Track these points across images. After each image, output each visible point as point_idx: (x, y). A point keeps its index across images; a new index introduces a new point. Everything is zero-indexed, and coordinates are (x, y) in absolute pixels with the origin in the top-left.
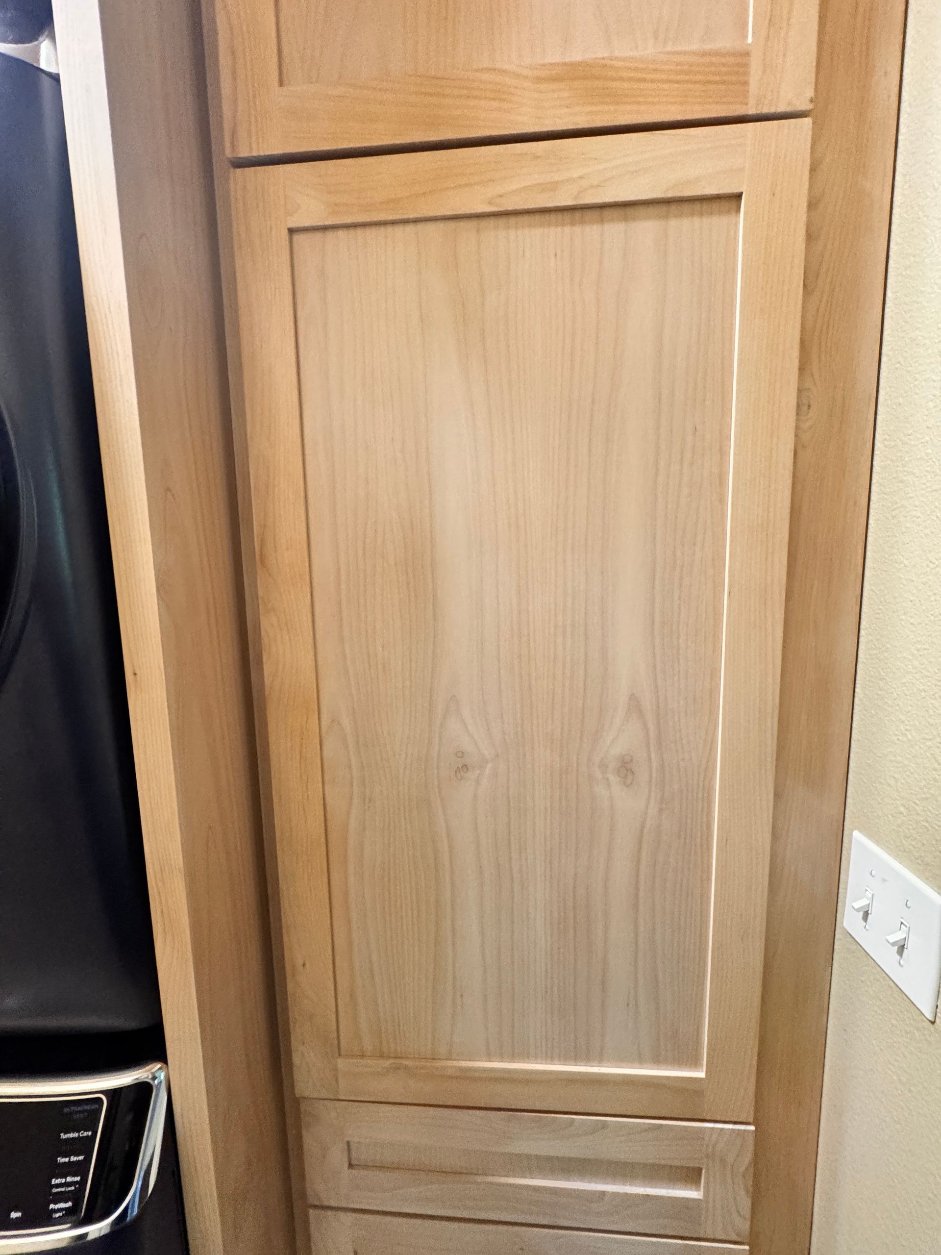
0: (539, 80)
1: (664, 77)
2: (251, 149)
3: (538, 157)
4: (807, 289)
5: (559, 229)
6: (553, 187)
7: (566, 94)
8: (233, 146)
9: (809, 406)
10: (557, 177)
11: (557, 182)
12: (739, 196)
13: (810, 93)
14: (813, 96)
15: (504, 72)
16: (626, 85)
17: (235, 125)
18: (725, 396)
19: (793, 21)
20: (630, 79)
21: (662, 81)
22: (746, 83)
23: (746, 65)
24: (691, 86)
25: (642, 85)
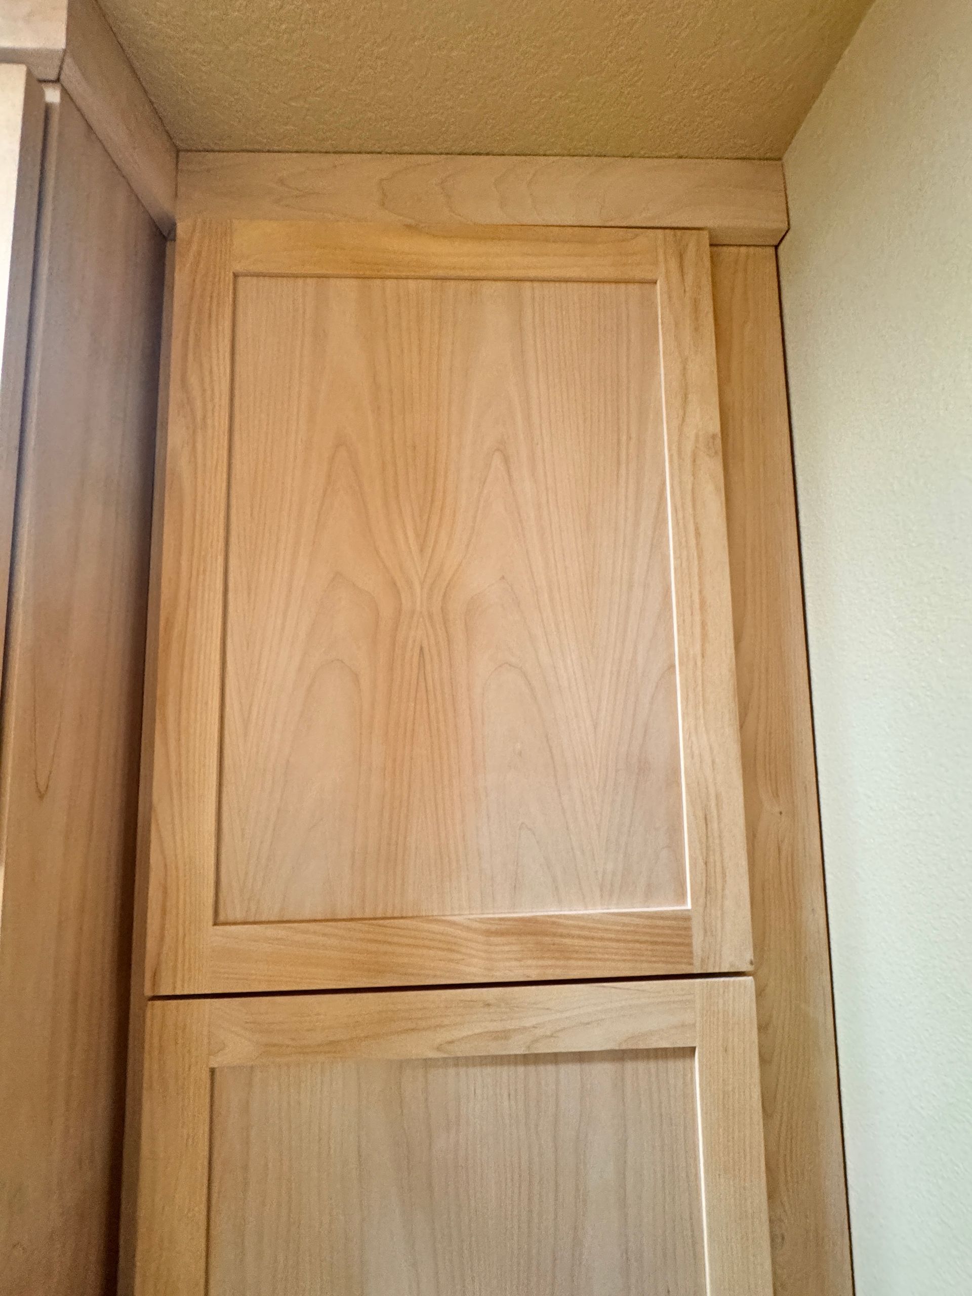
0: (488, 933)
1: (613, 936)
2: (174, 988)
3: (489, 1005)
4: (767, 1113)
5: (512, 1068)
6: (504, 1035)
7: (515, 948)
8: (154, 984)
9: (783, 1238)
10: (510, 1025)
11: (509, 1030)
12: (693, 1049)
13: (749, 955)
14: (753, 958)
15: (453, 924)
16: (576, 941)
17: (158, 964)
18: (697, 1257)
19: (727, 892)
20: (579, 937)
21: (610, 940)
22: (690, 945)
23: (688, 929)
24: (638, 945)
25: (590, 943)
